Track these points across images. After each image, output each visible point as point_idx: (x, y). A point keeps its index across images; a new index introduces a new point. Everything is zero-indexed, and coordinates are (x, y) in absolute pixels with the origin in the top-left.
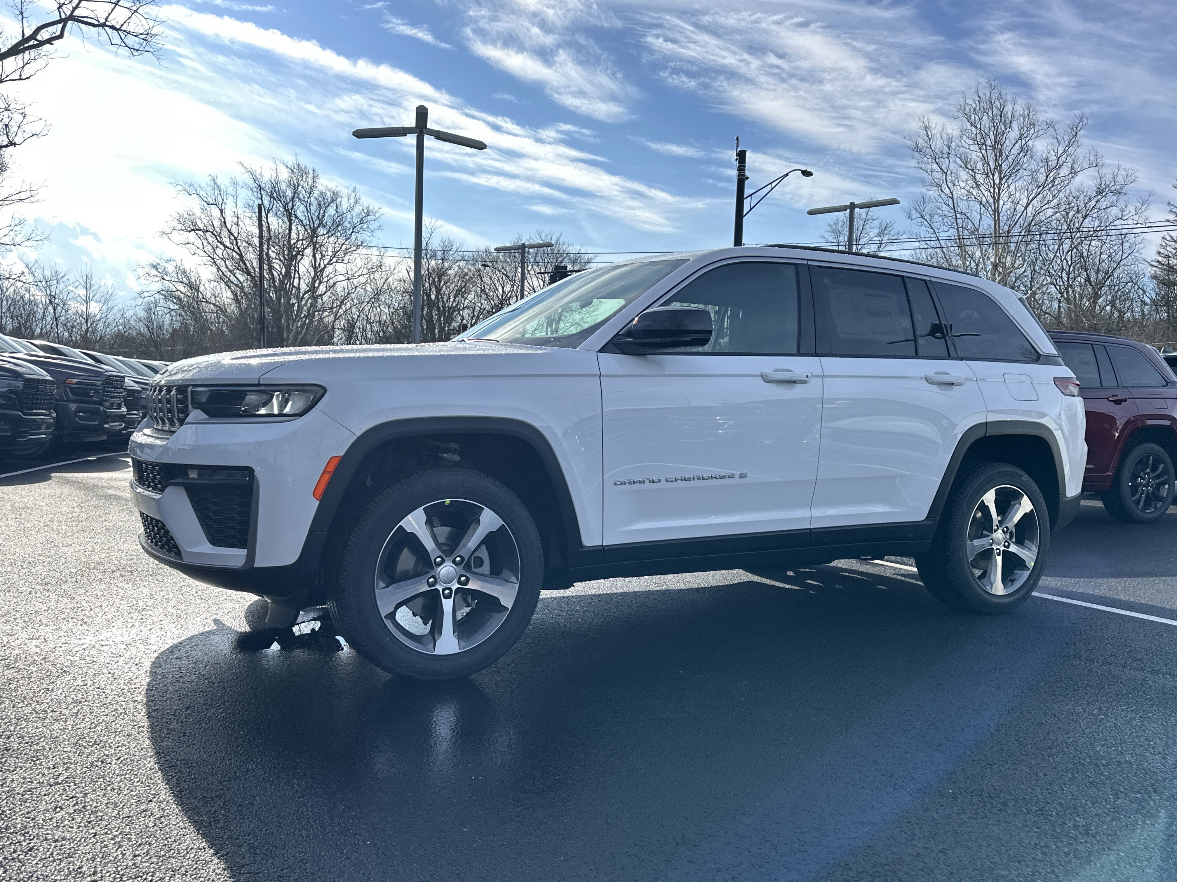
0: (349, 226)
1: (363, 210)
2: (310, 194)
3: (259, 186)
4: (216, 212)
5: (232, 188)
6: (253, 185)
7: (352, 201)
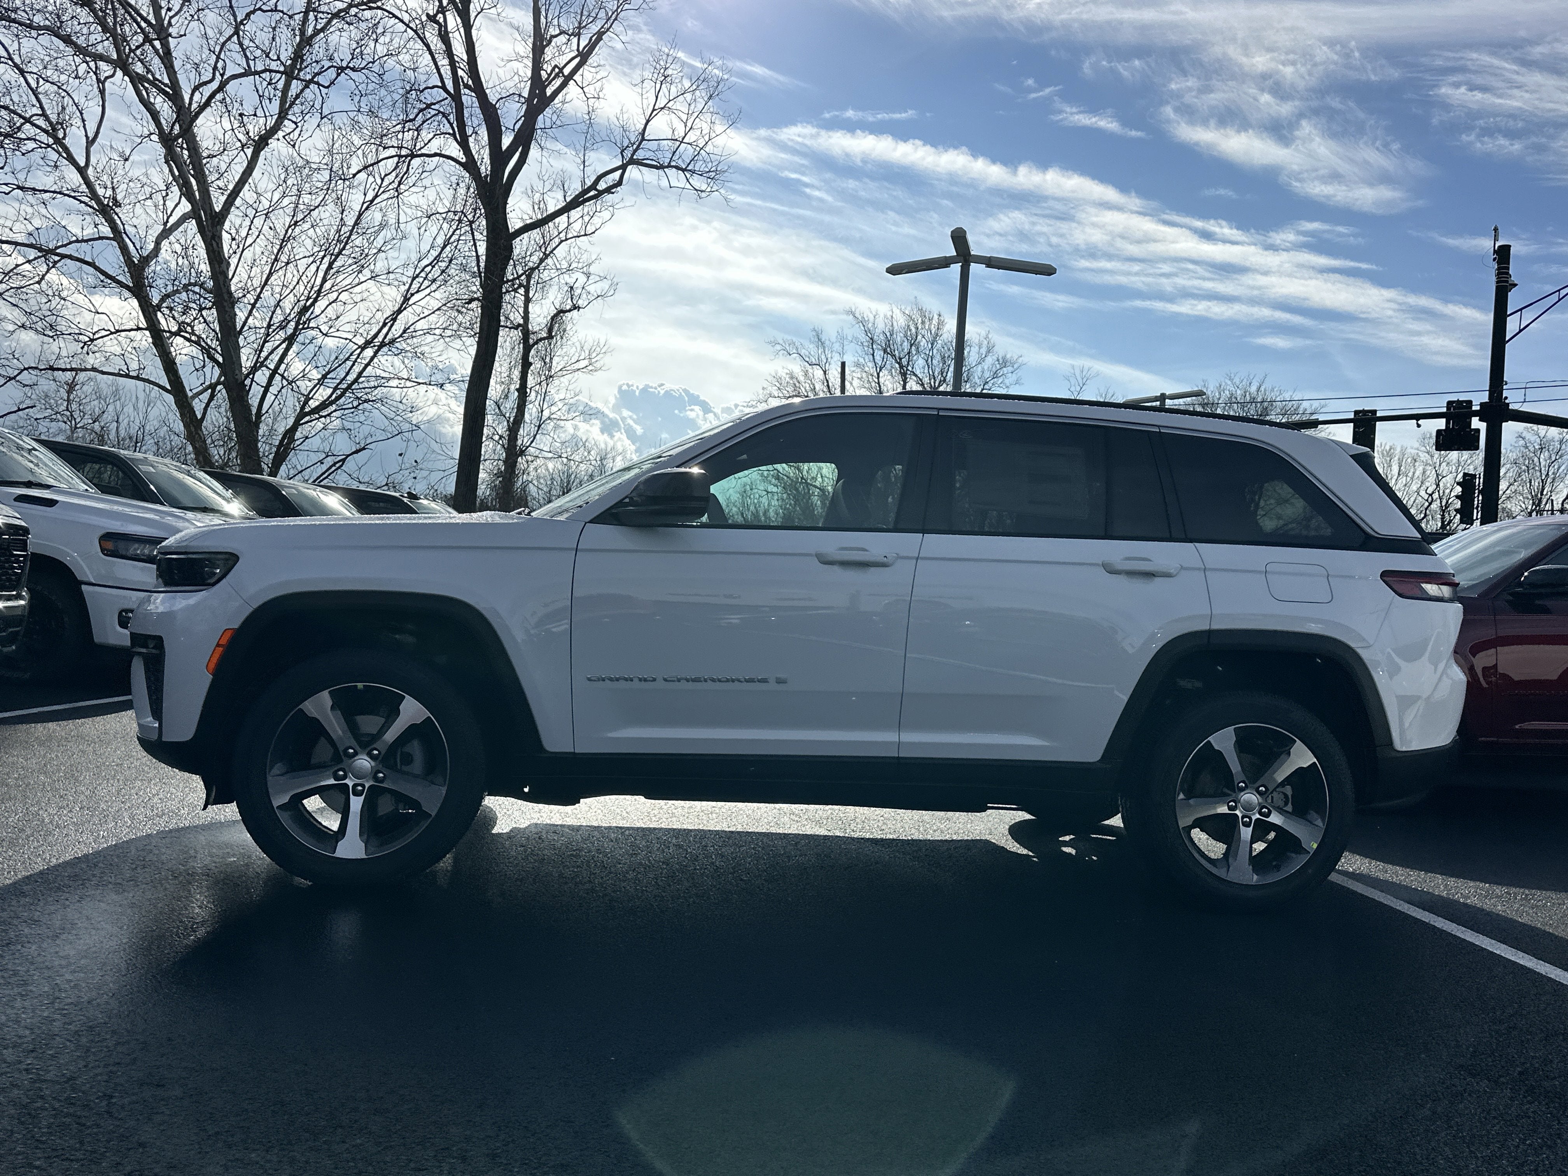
0: (978, 381)
1: (998, 360)
2: (932, 344)
3: (871, 339)
4: (819, 373)
5: (838, 344)
6: (864, 338)
7: (984, 351)
